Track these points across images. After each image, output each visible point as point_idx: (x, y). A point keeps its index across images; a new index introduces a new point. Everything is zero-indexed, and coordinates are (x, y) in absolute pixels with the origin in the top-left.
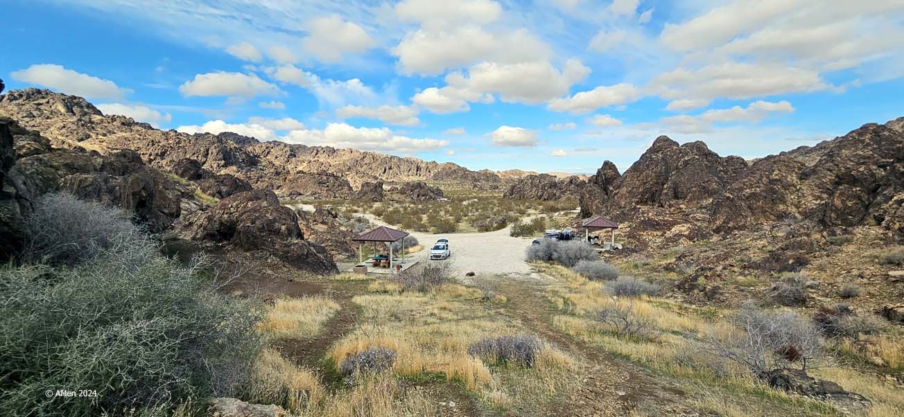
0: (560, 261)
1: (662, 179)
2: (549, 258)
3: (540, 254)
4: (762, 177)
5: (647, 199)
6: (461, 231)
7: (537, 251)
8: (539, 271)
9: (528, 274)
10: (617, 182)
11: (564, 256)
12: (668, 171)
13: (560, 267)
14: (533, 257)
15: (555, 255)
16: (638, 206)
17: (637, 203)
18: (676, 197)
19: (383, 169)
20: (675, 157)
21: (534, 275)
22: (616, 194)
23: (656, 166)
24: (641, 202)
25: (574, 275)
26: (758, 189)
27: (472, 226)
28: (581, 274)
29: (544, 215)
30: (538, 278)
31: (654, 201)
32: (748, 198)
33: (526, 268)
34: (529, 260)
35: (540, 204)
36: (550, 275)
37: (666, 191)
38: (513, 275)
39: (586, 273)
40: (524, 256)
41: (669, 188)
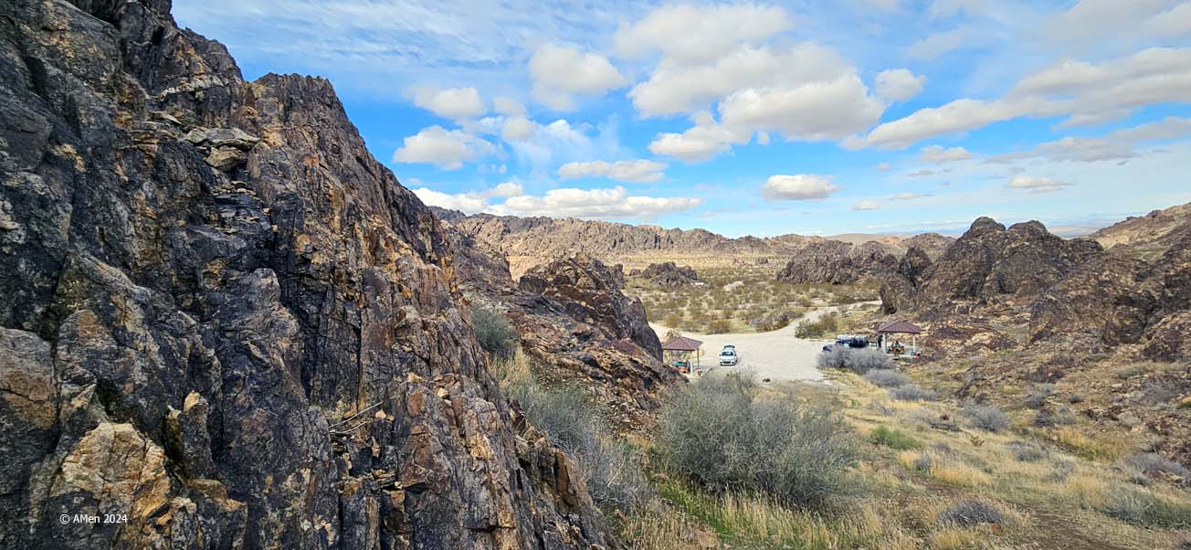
0: (852, 367)
1: (984, 268)
2: (841, 366)
3: (832, 361)
4: (1090, 278)
5: (966, 292)
6: (736, 331)
7: (828, 358)
8: (832, 379)
9: (821, 381)
10: (927, 271)
11: (857, 364)
12: (990, 260)
13: (852, 374)
14: (824, 364)
15: (848, 362)
16: (954, 302)
17: (953, 298)
18: (1002, 290)
19: (613, 243)
20: (999, 243)
21: (827, 382)
22: (925, 287)
23: (976, 253)
24: (957, 296)
25: (864, 383)
26: (1085, 291)
27: (747, 324)
28: (872, 383)
29: (834, 309)
30: (831, 384)
31: (974, 295)
32: (1073, 300)
33: (819, 375)
34: (821, 367)
35: (830, 291)
36: (843, 382)
37: (988, 284)
38: (806, 382)
39: (876, 381)
40: (816, 363)
41: (994, 280)
